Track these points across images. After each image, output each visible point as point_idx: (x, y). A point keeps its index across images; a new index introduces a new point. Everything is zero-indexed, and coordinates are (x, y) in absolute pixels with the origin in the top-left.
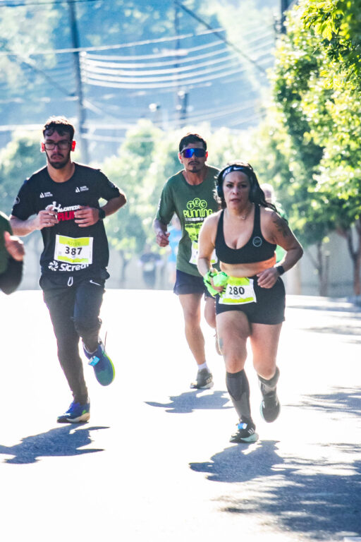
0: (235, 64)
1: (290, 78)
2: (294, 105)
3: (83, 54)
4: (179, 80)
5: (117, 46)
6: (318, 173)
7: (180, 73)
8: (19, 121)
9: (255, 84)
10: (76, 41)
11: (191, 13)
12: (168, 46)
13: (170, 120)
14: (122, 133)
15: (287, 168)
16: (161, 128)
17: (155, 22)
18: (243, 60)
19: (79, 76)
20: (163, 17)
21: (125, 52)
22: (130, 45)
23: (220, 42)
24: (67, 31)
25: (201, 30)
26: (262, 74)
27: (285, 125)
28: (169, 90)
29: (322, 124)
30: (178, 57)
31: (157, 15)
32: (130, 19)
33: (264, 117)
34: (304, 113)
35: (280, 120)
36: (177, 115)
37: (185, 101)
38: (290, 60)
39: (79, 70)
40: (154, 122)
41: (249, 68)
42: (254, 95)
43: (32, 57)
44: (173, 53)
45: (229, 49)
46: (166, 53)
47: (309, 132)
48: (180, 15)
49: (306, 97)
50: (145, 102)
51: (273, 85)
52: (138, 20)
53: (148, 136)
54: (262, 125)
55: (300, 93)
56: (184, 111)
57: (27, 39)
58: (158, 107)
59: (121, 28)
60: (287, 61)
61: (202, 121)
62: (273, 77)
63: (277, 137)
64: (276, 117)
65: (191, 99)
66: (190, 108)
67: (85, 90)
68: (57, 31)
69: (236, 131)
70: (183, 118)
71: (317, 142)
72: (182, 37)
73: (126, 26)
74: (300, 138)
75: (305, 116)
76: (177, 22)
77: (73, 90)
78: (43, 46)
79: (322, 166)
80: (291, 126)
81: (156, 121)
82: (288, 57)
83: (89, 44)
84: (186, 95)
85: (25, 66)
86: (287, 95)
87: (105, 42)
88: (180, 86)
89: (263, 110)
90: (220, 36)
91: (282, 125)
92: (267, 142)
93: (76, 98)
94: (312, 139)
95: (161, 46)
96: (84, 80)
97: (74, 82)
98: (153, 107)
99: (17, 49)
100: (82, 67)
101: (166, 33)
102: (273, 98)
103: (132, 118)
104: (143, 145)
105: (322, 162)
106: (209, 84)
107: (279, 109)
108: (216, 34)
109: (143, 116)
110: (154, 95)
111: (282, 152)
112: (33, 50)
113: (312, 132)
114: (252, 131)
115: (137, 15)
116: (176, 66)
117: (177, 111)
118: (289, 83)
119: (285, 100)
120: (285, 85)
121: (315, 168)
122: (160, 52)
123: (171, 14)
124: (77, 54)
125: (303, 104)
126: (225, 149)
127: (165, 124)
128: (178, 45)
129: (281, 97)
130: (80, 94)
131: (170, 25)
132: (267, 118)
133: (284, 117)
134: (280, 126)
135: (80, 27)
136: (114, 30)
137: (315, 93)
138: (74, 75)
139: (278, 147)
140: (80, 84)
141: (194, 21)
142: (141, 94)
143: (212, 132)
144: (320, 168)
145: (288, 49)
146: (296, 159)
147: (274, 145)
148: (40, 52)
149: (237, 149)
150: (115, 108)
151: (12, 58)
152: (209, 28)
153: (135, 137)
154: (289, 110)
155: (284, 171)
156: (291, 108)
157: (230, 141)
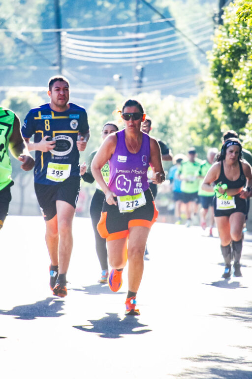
0: (181, 47)
1: (225, 59)
2: (227, 80)
3: (64, 33)
4: (138, 57)
5: (91, 29)
6: (244, 134)
7: (138, 52)
8: (12, 83)
9: (196, 63)
10: (58, 23)
11: (149, 5)
12: (130, 30)
13: (129, 88)
14: (91, 96)
15: (219, 129)
16: (122, 94)
17: (120, 11)
18: (188, 44)
19: (60, 51)
20: (127, 7)
21: (96, 33)
22: (101, 28)
23: (171, 29)
24: (52, 15)
25: (156, 18)
26: (202, 55)
27: (219, 95)
28: (129, 65)
29: (248, 96)
30: (137, 39)
31: (122, 5)
32: (100, 8)
33: (202, 88)
34: (235, 87)
35: (215, 91)
36: (135, 85)
37: (142, 73)
38: (225, 45)
39: (60, 46)
40: (117, 89)
41: (192, 50)
42: (195, 71)
43: (23, 34)
44: (134, 36)
45: (177, 34)
46: (129, 36)
47: (238, 102)
48: (141, 6)
49: (237, 75)
50: (110, 73)
51: (211, 64)
52: (107, 9)
53: (111, 99)
54: (201, 95)
55: (232, 71)
56: (140, 82)
57: (20, 20)
58: (120, 78)
59: (93, 14)
60: (223, 46)
61: (154, 90)
62: (211, 57)
63: (212, 105)
64: (212, 89)
65: (146, 72)
66: (145, 79)
67: (64, 61)
68: (44, 14)
69: (180, 99)
70: (139, 87)
71: (243, 110)
72: (141, 23)
73: (98, 13)
74: (230, 106)
75: (235, 90)
76: (137, 11)
77: (55, 61)
78: (33, 26)
79: (247, 128)
80: (224, 97)
81: (118, 88)
82: (224, 43)
83: (68, 26)
84: (143, 69)
85: (18, 41)
86: (221, 72)
87: (81, 25)
88: (138, 62)
89: (201, 83)
90: (171, 24)
91: (216, 95)
92: (204, 108)
93: (57, 68)
94: (240, 108)
95: (124, 30)
96: (63, 54)
97: (56, 55)
98: (116, 77)
99: (12, 27)
100: (63, 44)
101: (129, 20)
102: (210, 74)
103: (99, 85)
104: (108, 107)
105: (247, 125)
106: (161, 61)
107: (215, 83)
108: (168, 22)
109: (109, 84)
110: (118, 68)
111: (216, 116)
112: (24, 29)
113: (240, 102)
114: (193, 99)
115: (107, 5)
116: (136, 46)
117: (135, 81)
118: (224, 63)
119: (220, 76)
120: (221, 64)
121: (241, 130)
122: (123, 35)
123: (133, 6)
124: (59, 33)
125: (234, 80)
126: (171, 112)
127: (125, 91)
128: (138, 30)
129: (217, 74)
130: (60, 64)
131: (132, 14)
132: (204, 90)
133: (218, 89)
134: (215, 96)
135: (62, 12)
136: (88, 16)
137: (244, 71)
138: (56, 49)
139: (213, 113)
140: (60, 57)
141: (151, 11)
142: (108, 66)
143: (162, 99)
144: (245, 130)
145: (224, 37)
146: (227, 123)
147: (209, 110)
148: (30, 30)
149: (180, 113)
150: (87, 77)
151: (8, 34)
152: (163, 17)
153: (101, 100)
154: (223, 84)
155: (216, 131)
156: (225, 82)
157: (175, 106)
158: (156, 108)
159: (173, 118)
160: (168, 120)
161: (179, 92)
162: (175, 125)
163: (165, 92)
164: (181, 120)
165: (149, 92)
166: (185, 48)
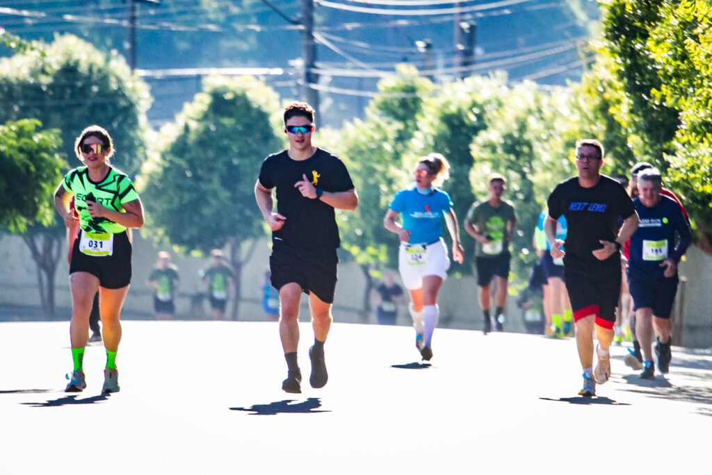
1: (631, 2)
2: (637, 45)
4: (462, 5)
6: (672, 152)
8: (216, 62)
13: (448, 66)
14: (372, 84)
15: (624, 143)
16: (432, 78)
27: (621, 76)
28: (447, 19)
29: (677, 75)
33: (589, 66)
34: (652, 57)
35: (615, 67)
36: (457, 59)
37: (470, 38)
40: (421, 69)
42: (578, 32)
47: (659, 90)
49: (656, 32)
50: (408, 36)
51: (605, 15)
53: (412, 90)
54: (586, 76)
55: (647, 26)
56: (468, 53)
58: (428, 46)
61: (493, 68)
63: (609, 96)
65: (479, 34)
66: (479, 51)
67: (318, 18)
69: (547, 87)
70: (465, 64)
71: (669, 102)
74: (645, 97)
75: (653, 61)
77: (299, 15)
79: (678, 140)
80: (632, 79)
81: (425, 66)
84: (472, 28)
86: (626, 30)
88: (462, 14)
89: (590, 54)
91: (616, 76)
92: (589, 104)
93: (302, 27)
94: (663, 100)
98: (420, 45)
103: (386, 62)
104: (404, 104)
105: (678, 134)
106: (507, 12)
107: (613, 51)
109: (405, 60)
110: (423, 25)
111: (617, 118)
113: (663, 87)
114: (574, 86)
117: (455, 53)
118: (629, 9)
119: (622, 38)
120: (624, 13)
121: (666, 144)
125: (650, 43)
126: (530, 112)
127: (439, 73)
129: (618, 33)
130: (309, 21)
132: (594, 67)
133: (619, 64)
134: (614, 78)
137: (669, 26)
139: (612, 110)
140: (310, 6)
142: (403, 22)
143: (510, 87)
144: (675, 143)
146: (638, 131)
147: (604, 107)
149: (547, 113)
153: (394, 89)
154: (629, 53)
155: (618, 149)
156: (633, 50)
157: (537, 101)
158: (500, 105)
159: (532, 122)
160: (523, 127)
161: (543, 73)
162: (539, 139)
163: (516, 74)
164: (549, 127)
165: (484, 74)
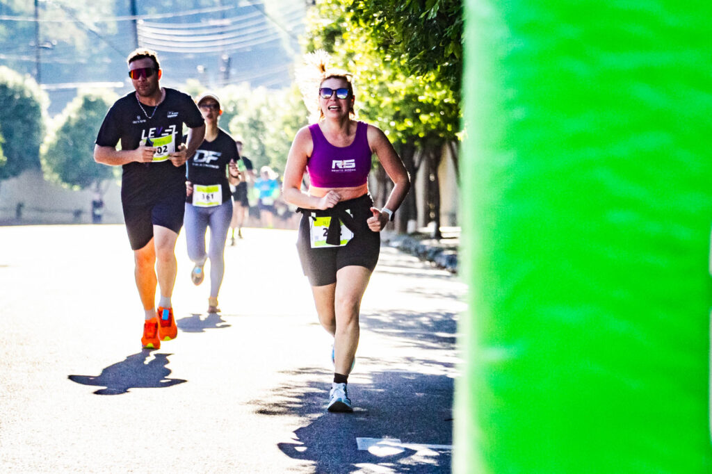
0: (271, 32)
3: (140, 21)
4: (223, 46)
5: (170, 16)
7: (223, 40)
9: (290, 51)
10: (134, 10)
12: (214, 16)
13: (216, 80)
18: (278, 29)
22: (182, 14)
23: (260, 13)
25: (243, 3)
26: (294, 41)
28: (214, 55)
30: (222, 26)
36: (221, 76)
37: (228, 64)
38: (318, 27)
39: (136, 36)
40: (201, 81)
41: (284, 36)
42: (288, 60)
43: (96, 24)
44: (218, 23)
45: (267, 19)
46: (213, 22)
50: (193, 64)
56: (227, 73)
57: (93, 10)
58: (205, 69)
59: (174, 2)
61: (241, 81)
65: (233, 62)
66: (232, 71)
68: (119, 3)
69: (272, 91)
70: (226, 79)
72: (226, 8)
78: (106, 16)
81: (204, 80)
83: (146, 14)
84: (229, 59)
85: (90, 33)
88: (223, 51)
90: (259, 8)
92: (296, 101)
95: (207, 16)
96: (141, 44)
97: (132, 47)
98: (200, 68)
99: (83, 17)
100: (140, 33)
101: (213, 5)
106: (248, 50)
108: (255, 5)
109: (192, 76)
110: (201, 58)
112: (97, 19)
114: (286, 90)
116: (221, 33)
117: (221, 72)
122: (207, 21)
124: (135, 21)
126: (263, 105)
128: (224, 16)
136: (168, 3)
138: (132, 39)
142: (190, 57)
148: (103, 20)
149: (272, 106)
157: (267, 99)
158: (246, 101)
159: (264, 111)
160: (259, 114)
161: (270, 83)
162: (268, 121)
163: (255, 84)
164: (274, 114)
165: (236, 83)
166: (276, 33)
